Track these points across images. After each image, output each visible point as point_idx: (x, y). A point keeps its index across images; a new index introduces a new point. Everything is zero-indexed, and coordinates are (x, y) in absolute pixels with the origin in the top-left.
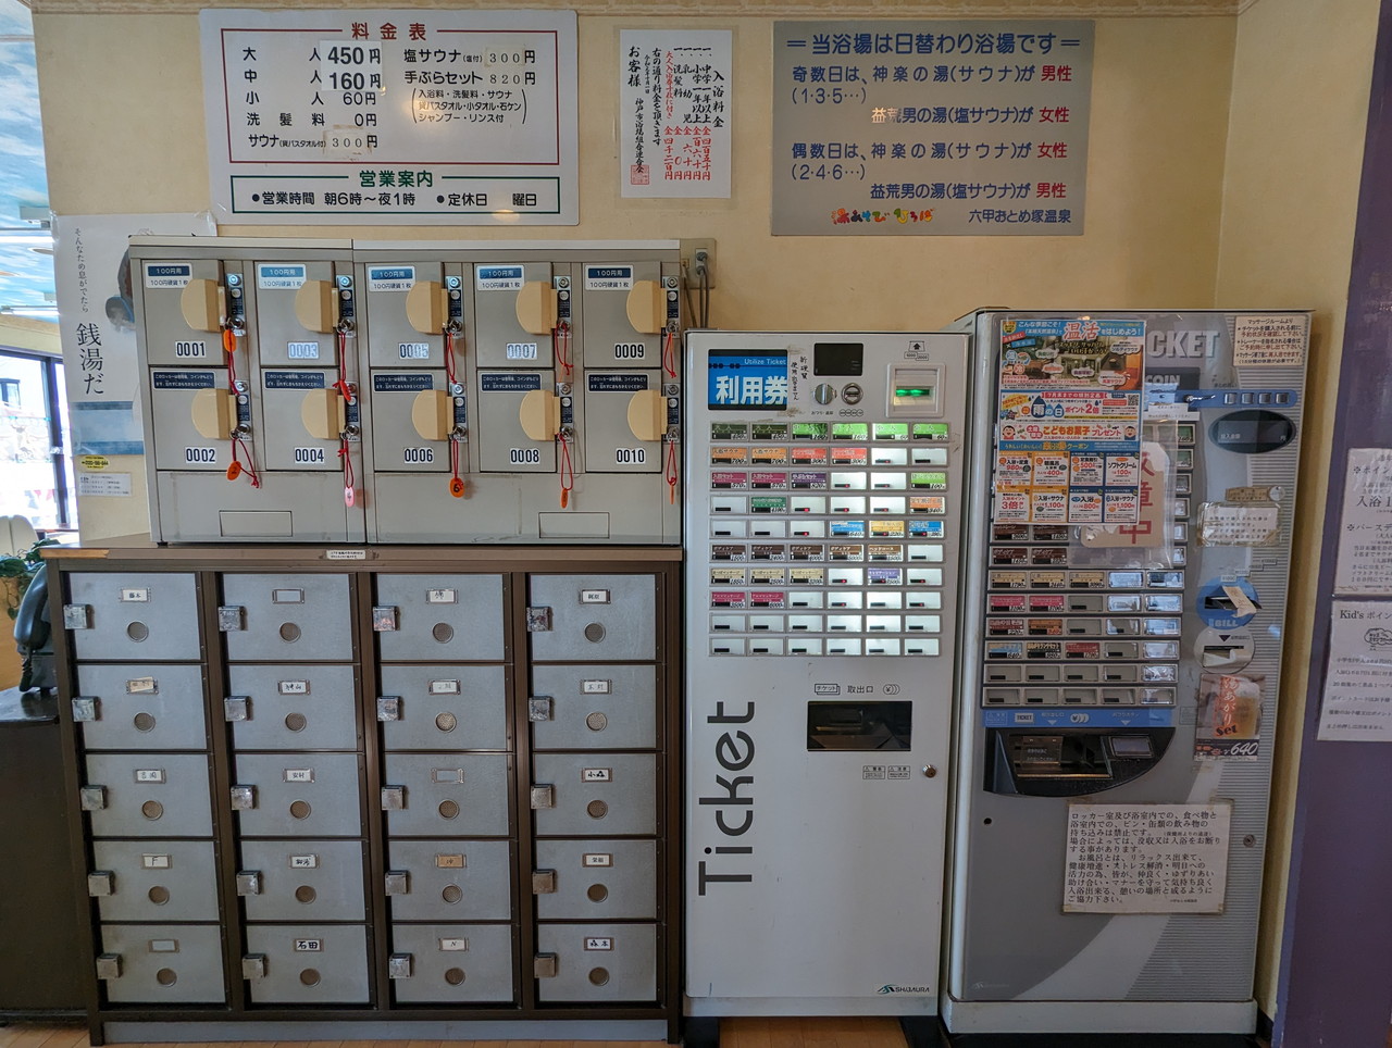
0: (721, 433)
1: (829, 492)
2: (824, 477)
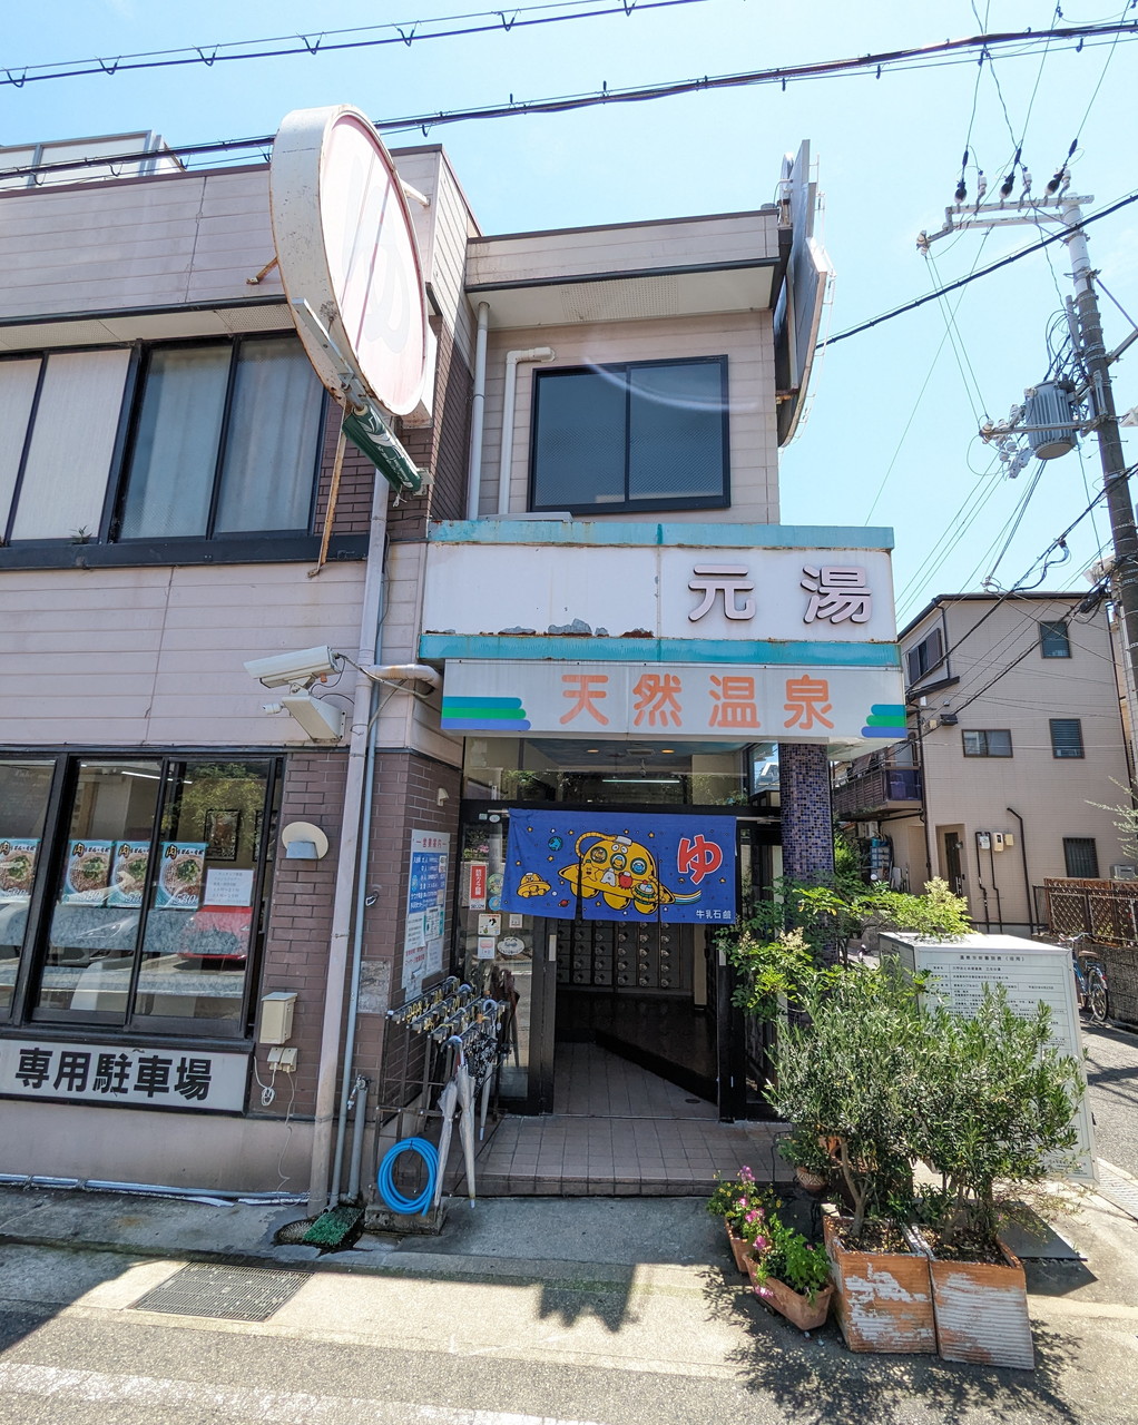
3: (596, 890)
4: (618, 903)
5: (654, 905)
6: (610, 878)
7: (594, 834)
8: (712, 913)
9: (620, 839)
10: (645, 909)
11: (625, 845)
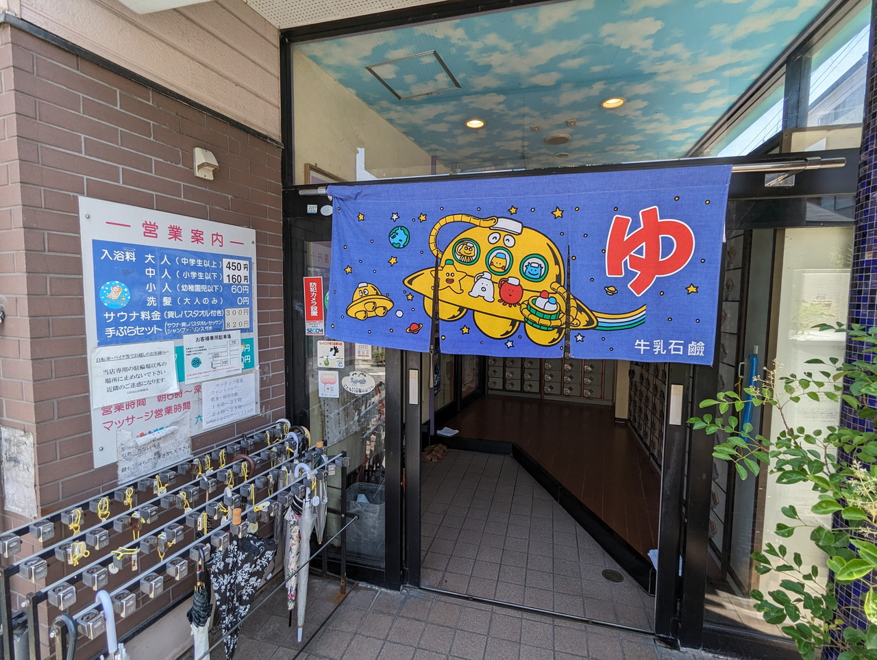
3: (461, 309)
4: (496, 328)
5: (560, 332)
6: (487, 289)
7: (458, 218)
8: (666, 345)
9: (503, 223)
10: (542, 337)
11: (511, 233)
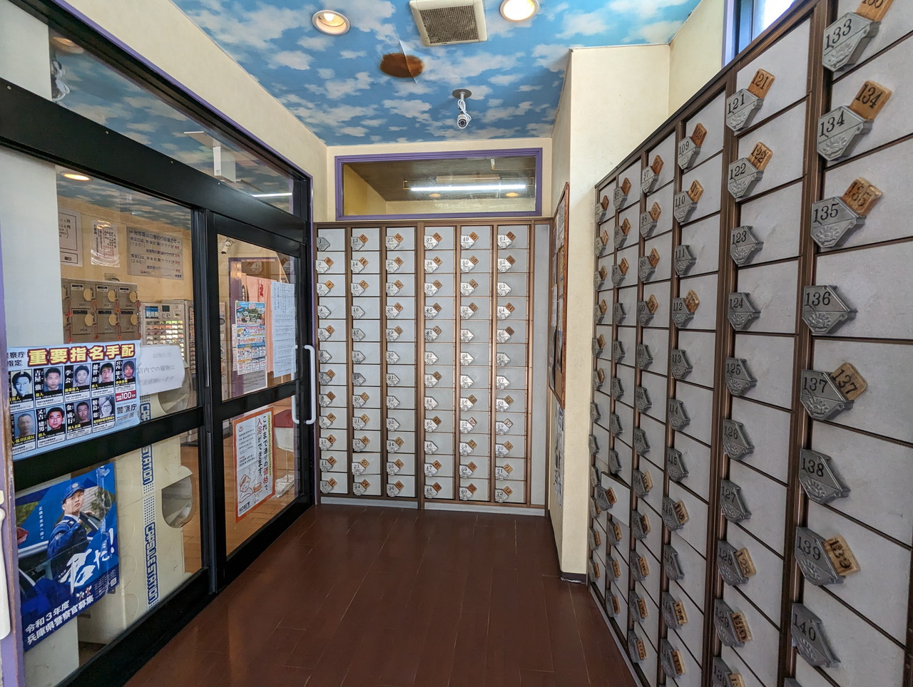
0: (148, 323)
1: (166, 335)
2: (165, 332)
